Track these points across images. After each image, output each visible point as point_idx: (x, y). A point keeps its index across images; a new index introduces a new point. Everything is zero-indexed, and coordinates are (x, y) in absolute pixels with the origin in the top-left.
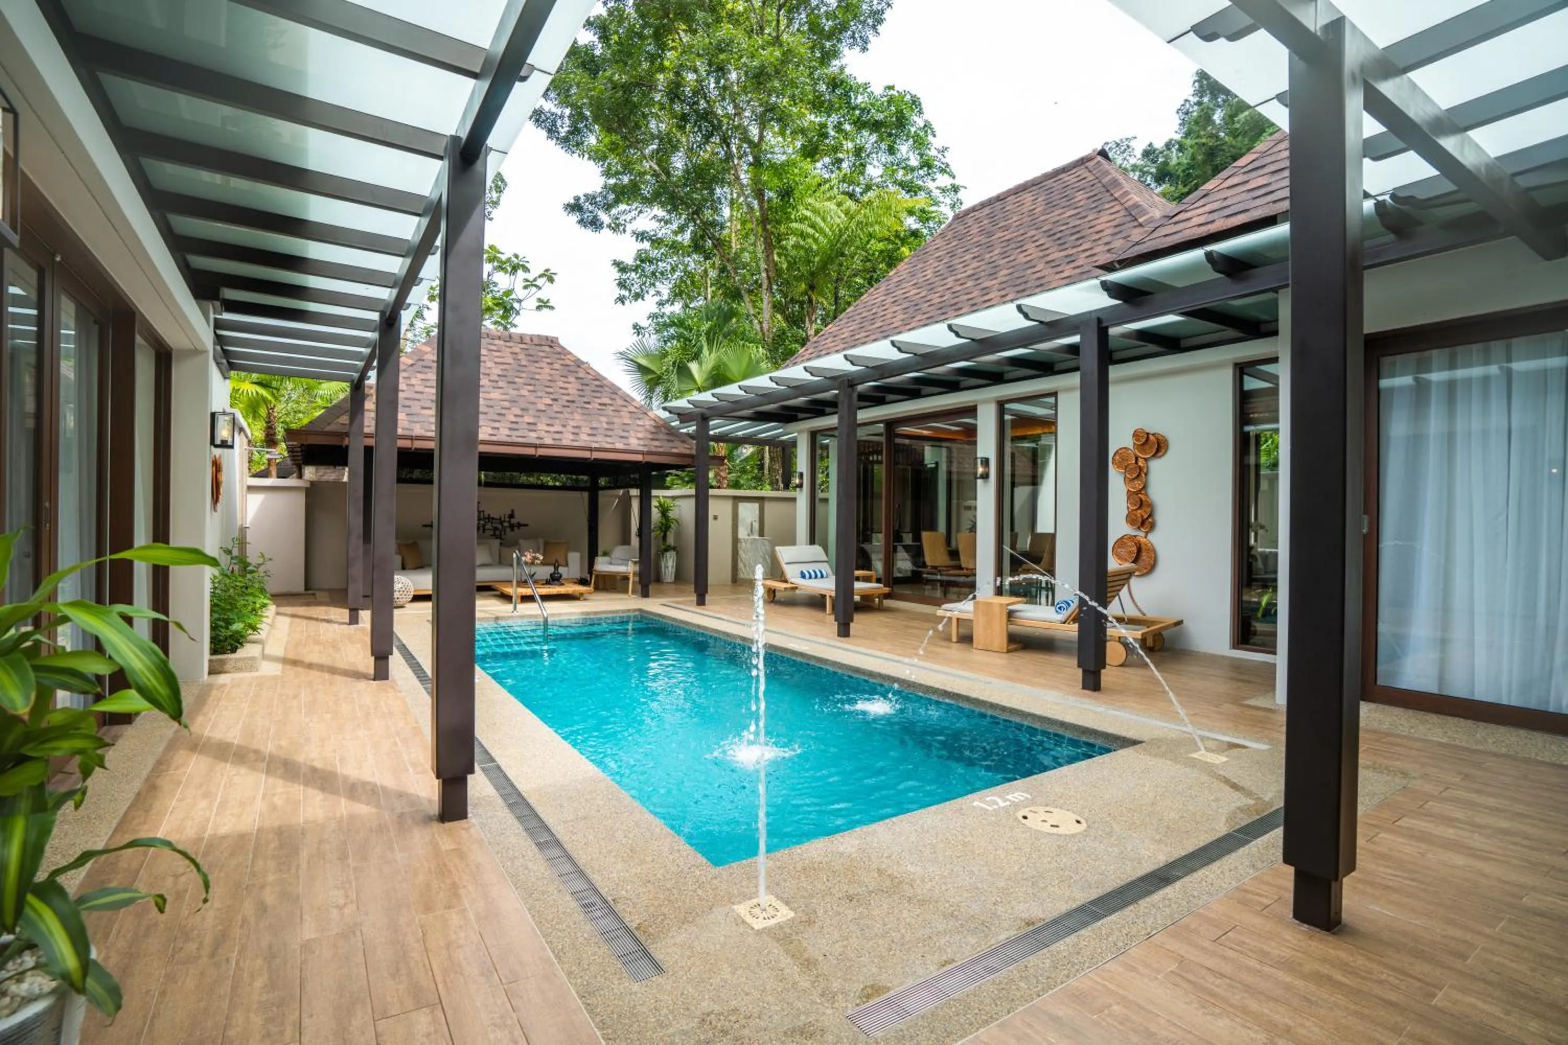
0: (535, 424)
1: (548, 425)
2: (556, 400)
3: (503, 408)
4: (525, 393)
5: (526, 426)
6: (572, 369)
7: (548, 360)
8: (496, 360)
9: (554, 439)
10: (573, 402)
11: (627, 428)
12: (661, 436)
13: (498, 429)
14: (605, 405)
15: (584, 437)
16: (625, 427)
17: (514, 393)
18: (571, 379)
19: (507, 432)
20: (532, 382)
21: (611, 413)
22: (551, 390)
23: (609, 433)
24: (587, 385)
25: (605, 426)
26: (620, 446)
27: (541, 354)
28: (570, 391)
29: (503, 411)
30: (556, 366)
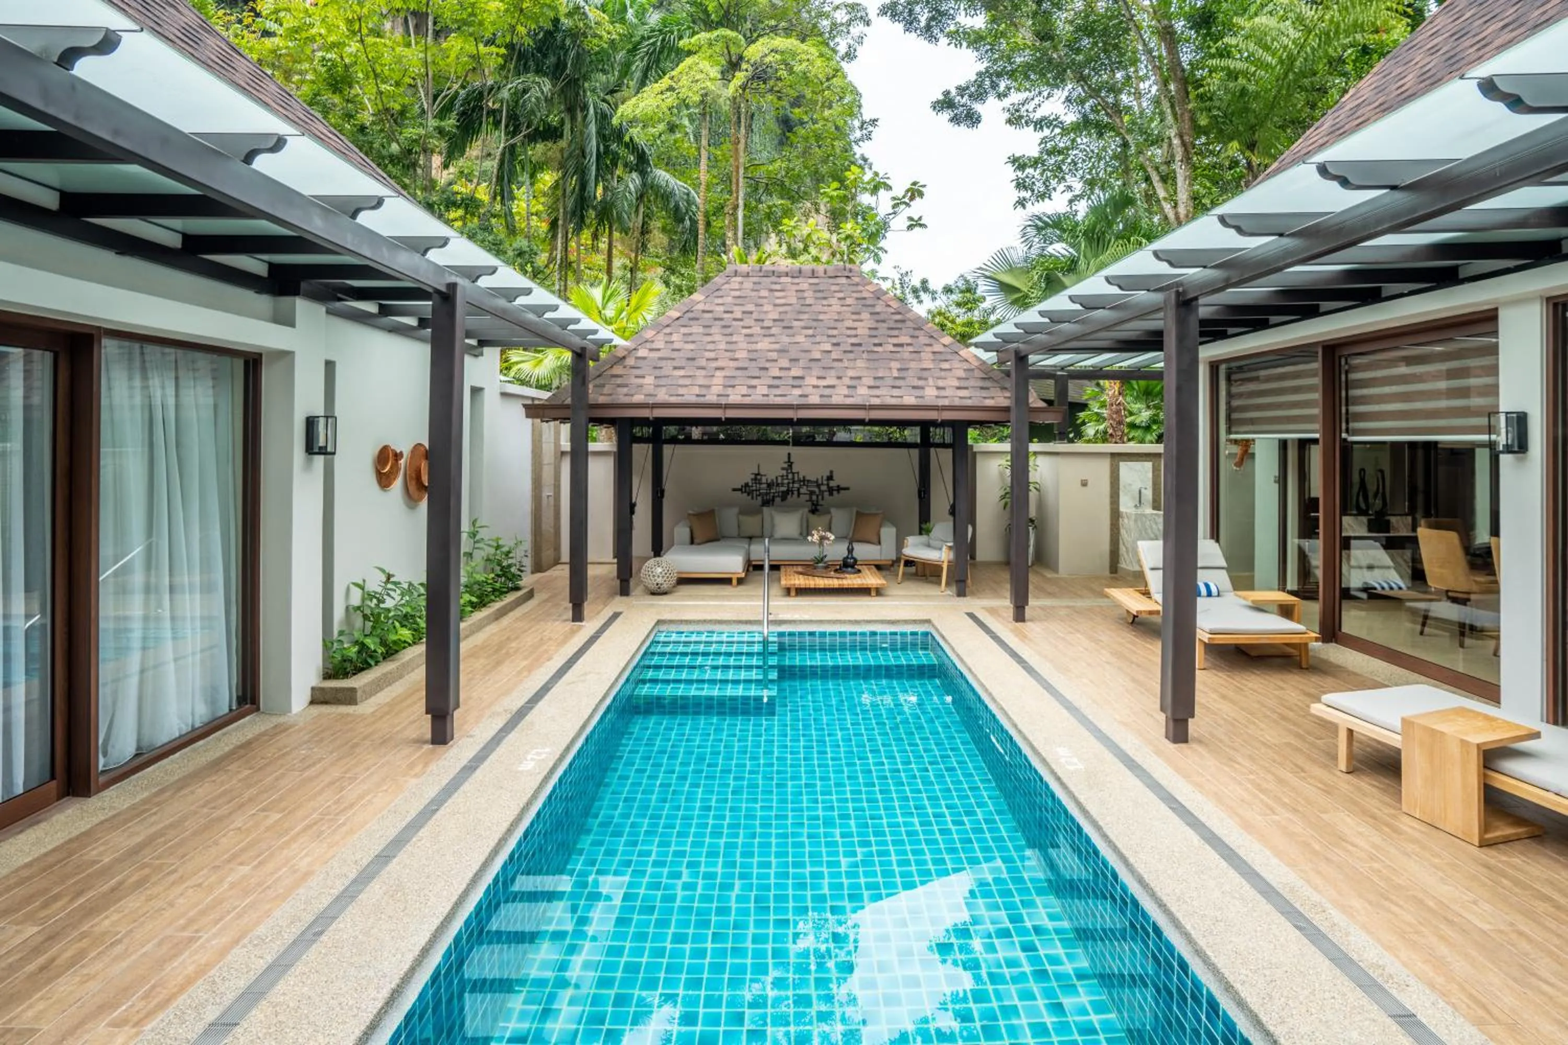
0: (802, 378)
1: (819, 378)
2: (837, 344)
3: (768, 361)
4: (800, 339)
5: (791, 382)
6: (869, 302)
7: (841, 295)
8: (778, 301)
9: (821, 396)
10: (860, 345)
11: (925, 374)
12: (972, 383)
13: (755, 387)
14: (901, 345)
15: (862, 390)
16: (923, 373)
17: (786, 340)
18: (865, 315)
19: (765, 391)
20: (815, 324)
21: (906, 355)
22: (835, 332)
23: (898, 383)
24: (883, 321)
25: (896, 374)
26: (910, 400)
27: (834, 288)
28: (859, 332)
29: (768, 365)
30: (849, 301)
